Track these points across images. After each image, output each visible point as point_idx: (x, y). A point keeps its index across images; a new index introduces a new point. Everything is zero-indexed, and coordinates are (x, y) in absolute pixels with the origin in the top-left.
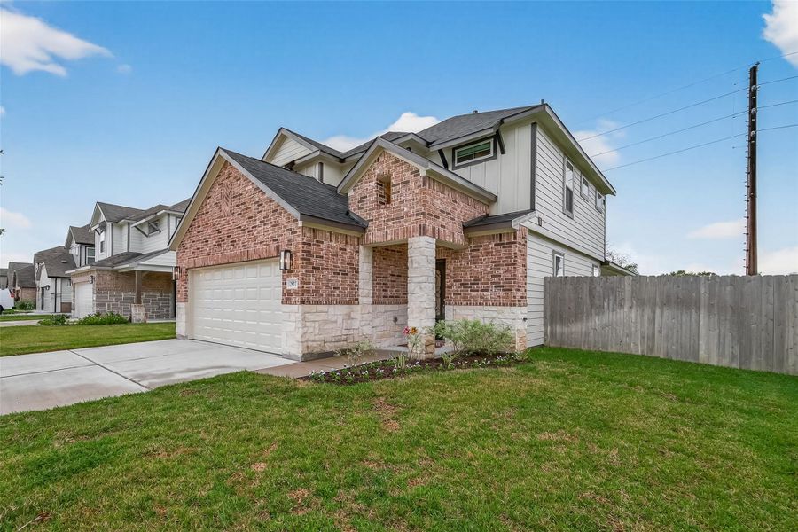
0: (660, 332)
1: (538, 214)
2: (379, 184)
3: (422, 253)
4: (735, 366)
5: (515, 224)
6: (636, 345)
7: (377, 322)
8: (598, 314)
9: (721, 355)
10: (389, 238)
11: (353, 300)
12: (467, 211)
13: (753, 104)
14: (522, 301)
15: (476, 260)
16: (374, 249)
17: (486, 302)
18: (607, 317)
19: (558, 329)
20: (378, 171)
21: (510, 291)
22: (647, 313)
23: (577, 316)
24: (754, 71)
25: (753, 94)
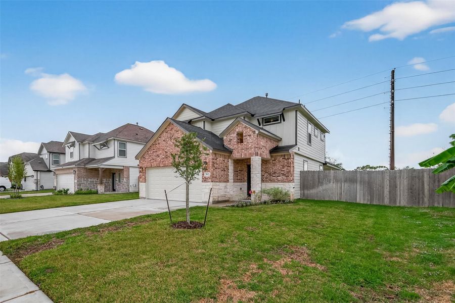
0: (344, 192)
1: (298, 146)
2: (238, 134)
3: (256, 162)
4: (369, 203)
5: (290, 151)
6: (335, 197)
7: (235, 189)
8: (321, 186)
9: (364, 200)
10: (242, 156)
11: (227, 181)
12: (271, 145)
13: (393, 88)
14: (292, 181)
15: (274, 165)
16: (234, 160)
17: (279, 181)
18: (325, 187)
19: (306, 192)
20: (237, 130)
21: (287, 176)
22: (339, 185)
23: (313, 187)
24: (393, 72)
25: (393, 83)
